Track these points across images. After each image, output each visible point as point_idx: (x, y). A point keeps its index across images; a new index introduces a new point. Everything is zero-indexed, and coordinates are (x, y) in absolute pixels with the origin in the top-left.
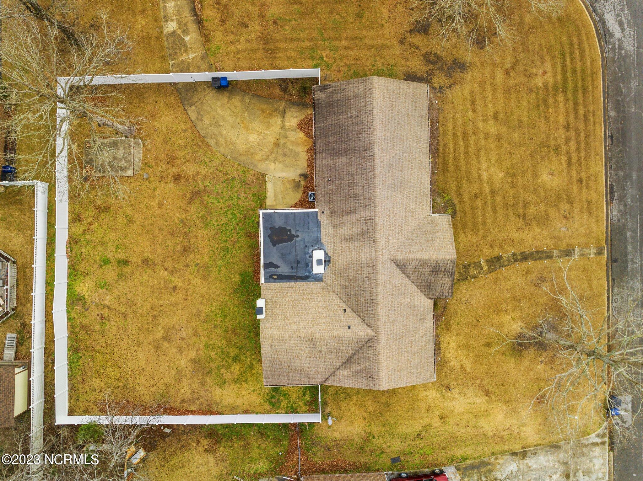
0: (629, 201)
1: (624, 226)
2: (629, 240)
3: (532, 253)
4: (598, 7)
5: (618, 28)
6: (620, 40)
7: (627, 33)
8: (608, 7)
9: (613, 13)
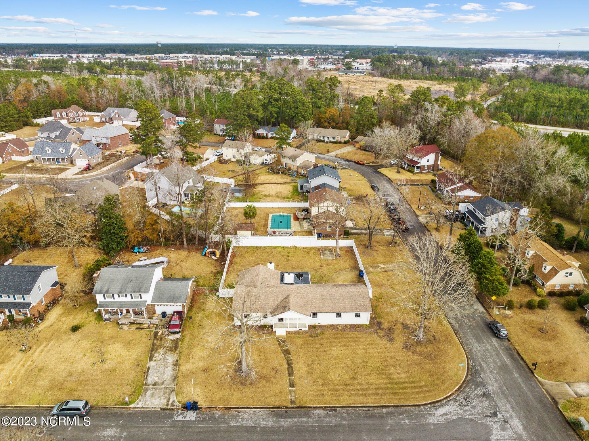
0: (327, 419)
1: (310, 417)
2: (301, 419)
3: (292, 367)
4: (452, 403)
5: (442, 413)
6: (434, 414)
7: (441, 418)
8: (453, 407)
9: (451, 410)
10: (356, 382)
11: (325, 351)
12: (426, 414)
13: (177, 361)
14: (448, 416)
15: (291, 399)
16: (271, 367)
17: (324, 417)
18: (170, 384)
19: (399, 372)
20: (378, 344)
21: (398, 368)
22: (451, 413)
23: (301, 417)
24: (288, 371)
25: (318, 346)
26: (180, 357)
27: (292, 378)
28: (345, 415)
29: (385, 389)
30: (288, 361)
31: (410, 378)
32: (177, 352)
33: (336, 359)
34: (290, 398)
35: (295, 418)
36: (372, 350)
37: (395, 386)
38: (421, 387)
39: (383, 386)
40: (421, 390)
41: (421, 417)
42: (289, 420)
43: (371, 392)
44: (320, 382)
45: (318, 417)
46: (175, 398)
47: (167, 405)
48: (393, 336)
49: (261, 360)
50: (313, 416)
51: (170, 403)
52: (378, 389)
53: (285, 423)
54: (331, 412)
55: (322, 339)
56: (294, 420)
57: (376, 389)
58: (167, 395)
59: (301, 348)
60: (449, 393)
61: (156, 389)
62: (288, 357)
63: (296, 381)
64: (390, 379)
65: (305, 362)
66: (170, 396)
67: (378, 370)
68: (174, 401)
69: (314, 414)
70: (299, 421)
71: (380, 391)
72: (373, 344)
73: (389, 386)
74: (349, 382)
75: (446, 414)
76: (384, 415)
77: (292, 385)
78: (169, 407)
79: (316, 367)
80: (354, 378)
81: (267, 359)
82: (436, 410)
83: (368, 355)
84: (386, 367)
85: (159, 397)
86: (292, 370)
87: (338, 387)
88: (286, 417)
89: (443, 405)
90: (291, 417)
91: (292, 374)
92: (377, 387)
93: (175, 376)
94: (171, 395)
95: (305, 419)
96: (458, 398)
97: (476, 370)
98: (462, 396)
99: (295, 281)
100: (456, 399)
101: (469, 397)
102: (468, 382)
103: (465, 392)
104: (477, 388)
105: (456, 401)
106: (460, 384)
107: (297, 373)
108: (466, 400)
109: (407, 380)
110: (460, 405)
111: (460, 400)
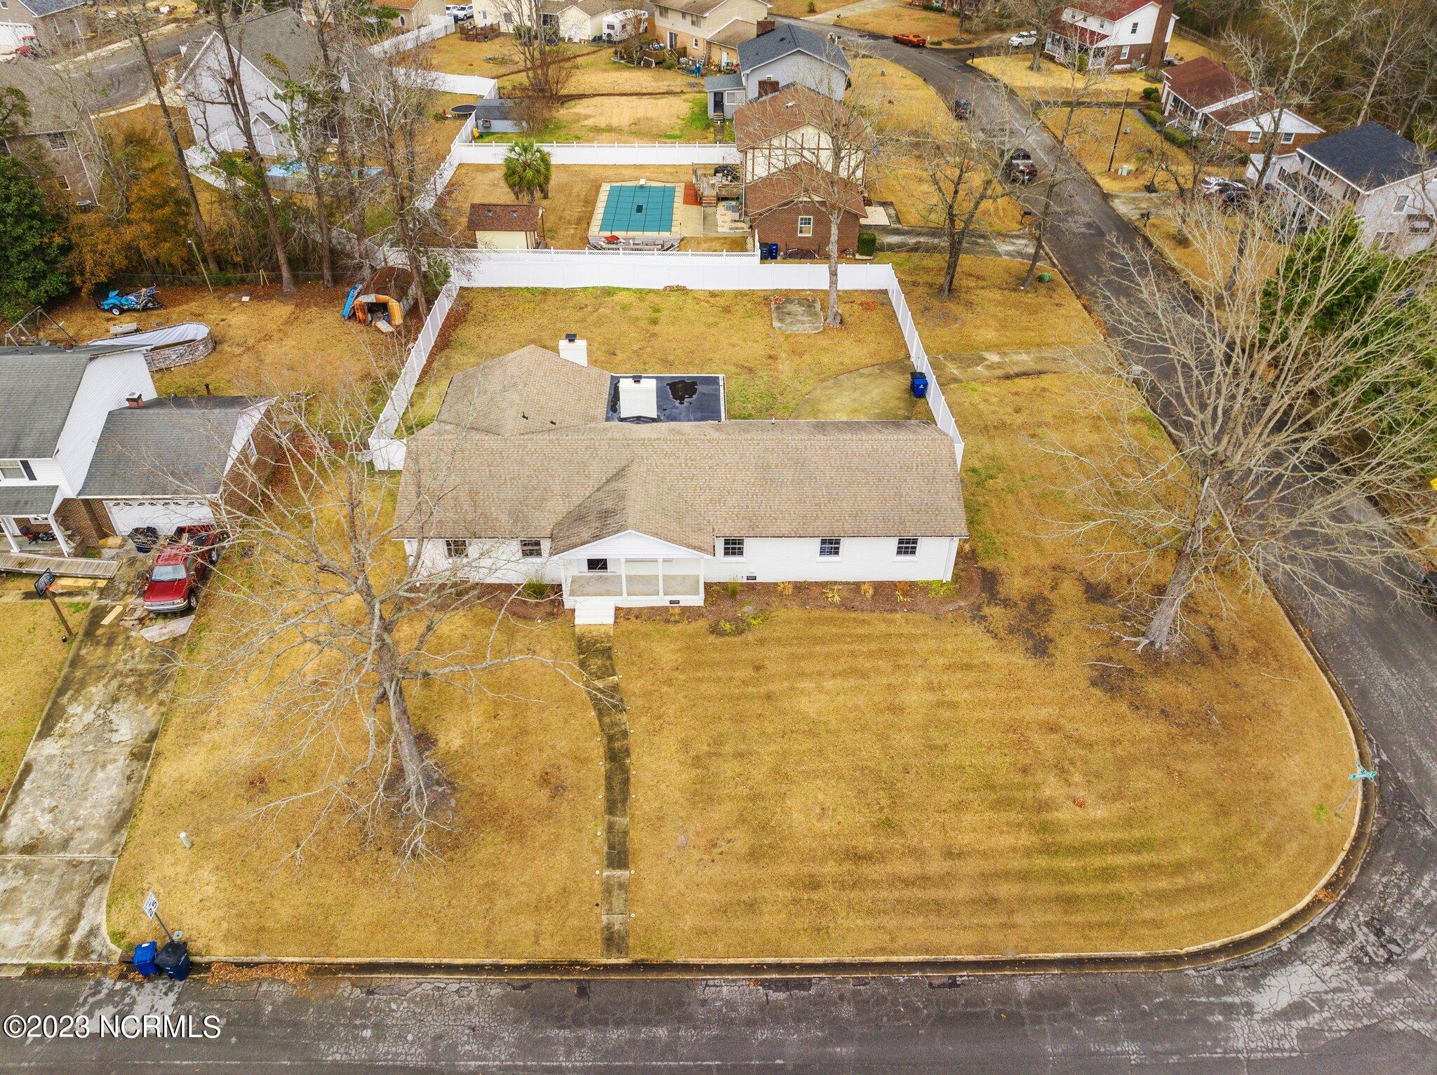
0: (763, 1034)
1: (690, 1019)
2: (643, 1033)
3: (625, 770)
4: (1319, 947)
5: (1284, 1001)
6: (1249, 1008)
7: (1280, 1028)
8: (1329, 971)
9: (1320, 987)
10: (896, 842)
11: (769, 697)
12: (1210, 1009)
13: (153, 736)
14: (1314, 1020)
15: (609, 927)
16: (537, 768)
17: (750, 1022)
18: (98, 845)
19: (1081, 794)
20: (987, 667)
21: (1077, 778)
22: (1321, 1003)
23: (647, 1022)
24: (609, 788)
25: (747, 673)
26: (166, 718)
27: (622, 821)
28: (847, 1011)
29: (1024, 876)
30: (611, 738)
31: (1128, 823)
32: (162, 695)
33: (812, 734)
34: (604, 918)
35: (619, 1024)
36: (966, 695)
37: (1069, 864)
38: (1179, 868)
39: (1018, 863)
40: (1180, 881)
41: (1192, 1021)
42: (590, 1035)
43: (963, 892)
44: (742, 840)
45: (725, 1022)
46: (101, 918)
47: (62, 950)
48: (1048, 630)
49: (498, 734)
50: (700, 1012)
51: (75, 939)
52: (997, 876)
53: (568, 1054)
54: (782, 996)
55: (762, 642)
56: (615, 1035)
57: (986, 877)
58: (71, 899)
59: (669, 682)
60: (1301, 896)
61: (27, 870)
62: (613, 724)
63: (638, 838)
64: (1045, 828)
65: (685, 746)
66: (81, 904)
67: (993, 787)
68: (93, 932)
69: (704, 1003)
70: (632, 1043)
71: (1005, 890)
72: (968, 667)
73: (1042, 862)
74: (868, 843)
75: (1298, 1009)
76: (1024, 1011)
77: (618, 856)
78: (68, 960)
79: (729, 768)
80: (887, 825)
81: (524, 732)
82: (1255, 983)
83: (946, 714)
84: (1025, 770)
85: (33, 911)
86: (626, 782)
87: (813, 868)
88: (577, 1023)
89: (1282, 960)
90: (599, 1022)
91: (624, 800)
92: (988, 866)
93: (127, 805)
94: (91, 900)
95: (662, 1032)
96: (1343, 925)
97: (1401, 785)
98: (1359, 911)
99: (660, 408)
100: (1333, 929)
101: (1389, 919)
102: (1377, 844)
103: (1370, 893)
104: (1420, 875)
105: (1336, 939)
106: (1342, 855)
107: (643, 799)
108: (1379, 933)
109: (1119, 835)
110: (1359, 961)
111: (1353, 935)
